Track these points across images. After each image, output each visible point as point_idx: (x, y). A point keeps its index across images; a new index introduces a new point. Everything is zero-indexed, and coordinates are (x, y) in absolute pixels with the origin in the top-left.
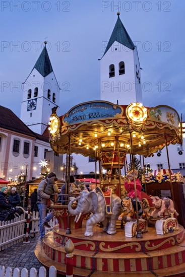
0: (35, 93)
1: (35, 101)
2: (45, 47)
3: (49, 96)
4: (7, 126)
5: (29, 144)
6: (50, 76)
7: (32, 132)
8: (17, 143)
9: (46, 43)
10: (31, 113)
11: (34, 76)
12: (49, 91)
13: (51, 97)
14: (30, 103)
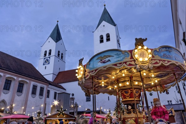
0: (49, 53)
1: (49, 58)
2: (57, 24)
3: (59, 55)
4: (28, 75)
5: (43, 88)
6: (60, 42)
7: (46, 80)
8: (35, 88)
9: (58, 22)
10: (46, 67)
11: (49, 42)
12: (59, 52)
13: (60, 56)
14: (45, 59)
